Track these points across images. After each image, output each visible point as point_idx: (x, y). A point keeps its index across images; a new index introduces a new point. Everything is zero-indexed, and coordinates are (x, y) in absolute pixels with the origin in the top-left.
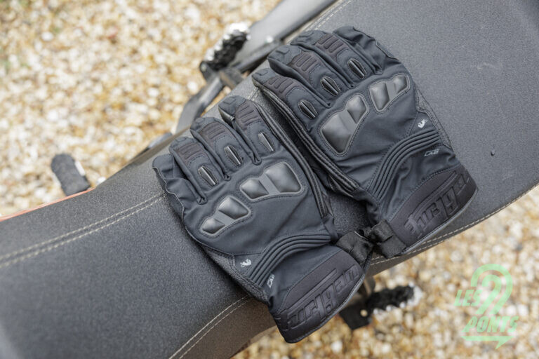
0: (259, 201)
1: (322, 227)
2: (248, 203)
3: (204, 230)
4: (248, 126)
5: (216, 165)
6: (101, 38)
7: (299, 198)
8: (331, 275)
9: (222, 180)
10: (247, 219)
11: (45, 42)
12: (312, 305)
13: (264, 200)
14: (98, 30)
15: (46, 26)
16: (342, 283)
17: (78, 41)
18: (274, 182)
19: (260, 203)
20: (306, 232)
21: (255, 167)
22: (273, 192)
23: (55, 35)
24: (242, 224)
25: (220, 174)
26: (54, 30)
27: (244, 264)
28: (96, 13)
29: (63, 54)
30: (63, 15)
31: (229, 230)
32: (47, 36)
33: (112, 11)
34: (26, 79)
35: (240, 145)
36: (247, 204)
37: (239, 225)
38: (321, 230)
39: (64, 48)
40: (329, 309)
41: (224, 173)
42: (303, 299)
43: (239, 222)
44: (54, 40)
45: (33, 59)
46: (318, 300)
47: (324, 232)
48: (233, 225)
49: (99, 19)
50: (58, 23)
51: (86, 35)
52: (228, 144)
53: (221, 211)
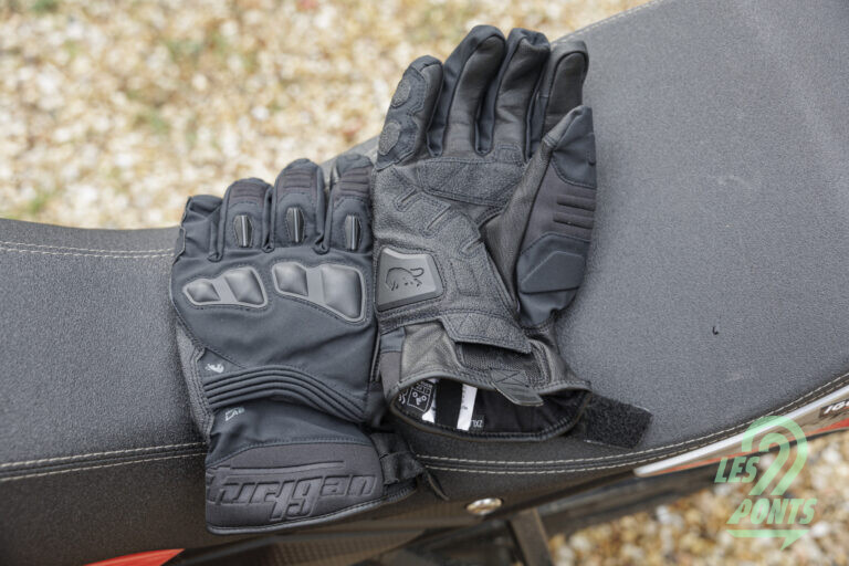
0: (288, 298)
1: (361, 393)
2: (271, 291)
3: (188, 290)
4: (343, 198)
5: (264, 225)
6: (333, 132)
7: (348, 328)
8: (332, 465)
9: (259, 247)
10: (256, 310)
11: (254, 122)
12: (273, 488)
13: (295, 300)
14: (335, 119)
15: (265, 98)
16: (339, 488)
17: (301, 129)
18: (325, 286)
19: (288, 301)
20: (330, 383)
21: (313, 253)
22: (316, 297)
23: (272, 114)
24: (244, 312)
25: (261, 238)
26: (274, 107)
27: (212, 368)
28: (339, 96)
29: (273, 142)
30: (296, 90)
31: (220, 311)
32: (261, 113)
33: (363, 98)
34: (207, 163)
35: (315, 215)
36: (268, 293)
37: (238, 312)
38: (358, 397)
39: (278, 134)
40: (293, 510)
41: (267, 241)
42: (265, 471)
43: (242, 308)
44: (268, 121)
45: (229, 140)
46: (288, 488)
47: (359, 402)
48: (230, 306)
49: (342, 105)
50: (282, 99)
51: (314, 122)
52: (298, 206)
53: (227, 279)
